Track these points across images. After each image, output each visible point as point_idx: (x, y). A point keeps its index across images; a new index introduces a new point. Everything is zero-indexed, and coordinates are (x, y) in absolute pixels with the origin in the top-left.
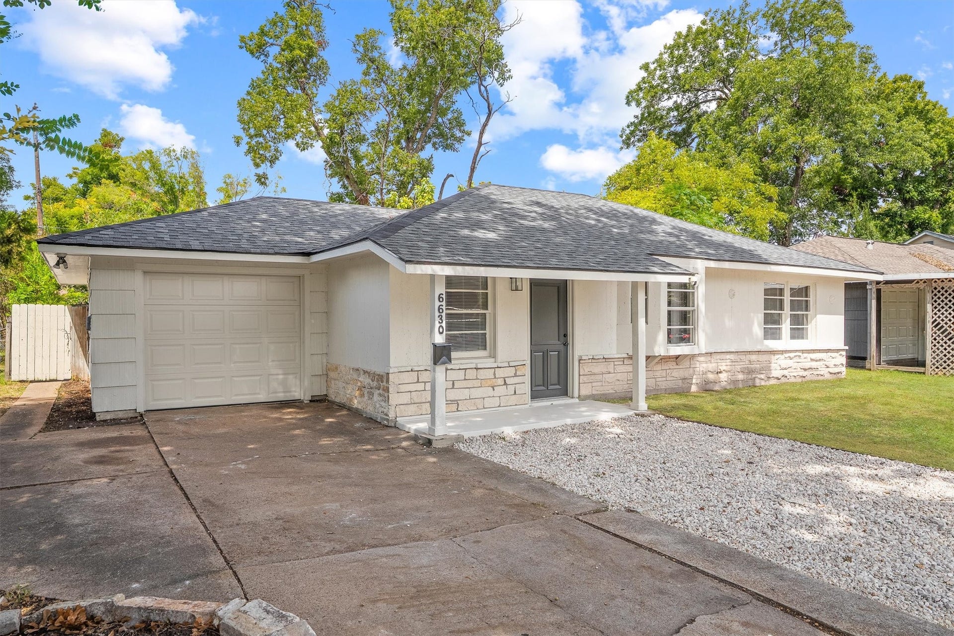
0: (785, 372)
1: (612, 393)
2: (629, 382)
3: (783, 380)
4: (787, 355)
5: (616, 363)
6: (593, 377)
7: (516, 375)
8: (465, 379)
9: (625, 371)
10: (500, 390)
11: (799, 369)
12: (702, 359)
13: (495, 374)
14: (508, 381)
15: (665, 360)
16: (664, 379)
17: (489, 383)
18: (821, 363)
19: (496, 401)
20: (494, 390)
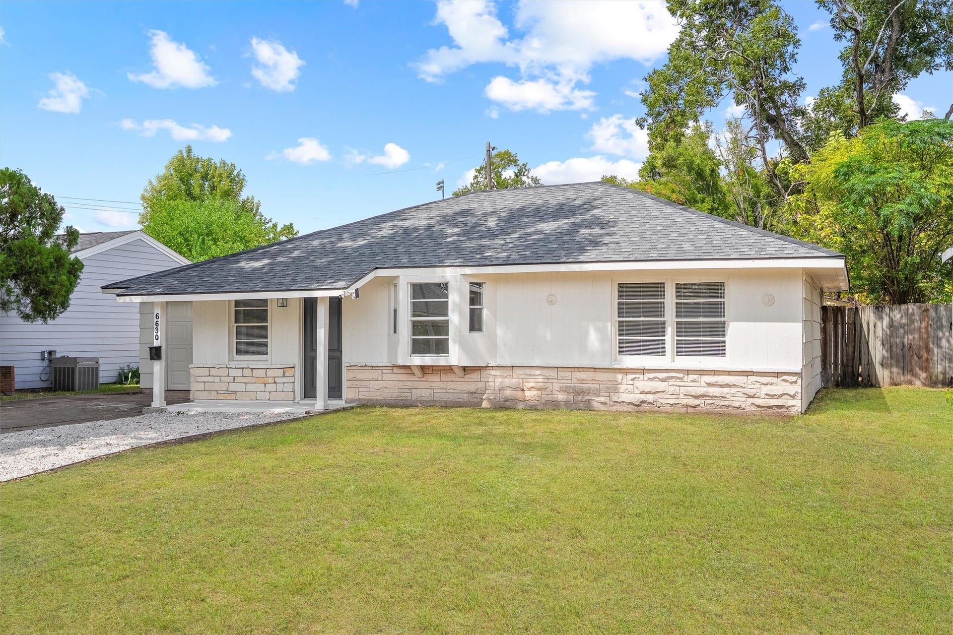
0: (650, 398)
1: (380, 400)
2: (399, 390)
3: (645, 407)
4: (652, 375)
5: (384, 371)
6: (357, 383)
7: (284, 376)
8: (243, 376)
9: (395, 379)
10: (271, 387)
11: (682, 396)
12: (497, 373)
13: (266, 373)
14: (277, 380)
15: (444, 372)
16: (445, 391)
17: (262, 380)
18: (733, 390)
19: (267, 396)
20: (265, 386)
